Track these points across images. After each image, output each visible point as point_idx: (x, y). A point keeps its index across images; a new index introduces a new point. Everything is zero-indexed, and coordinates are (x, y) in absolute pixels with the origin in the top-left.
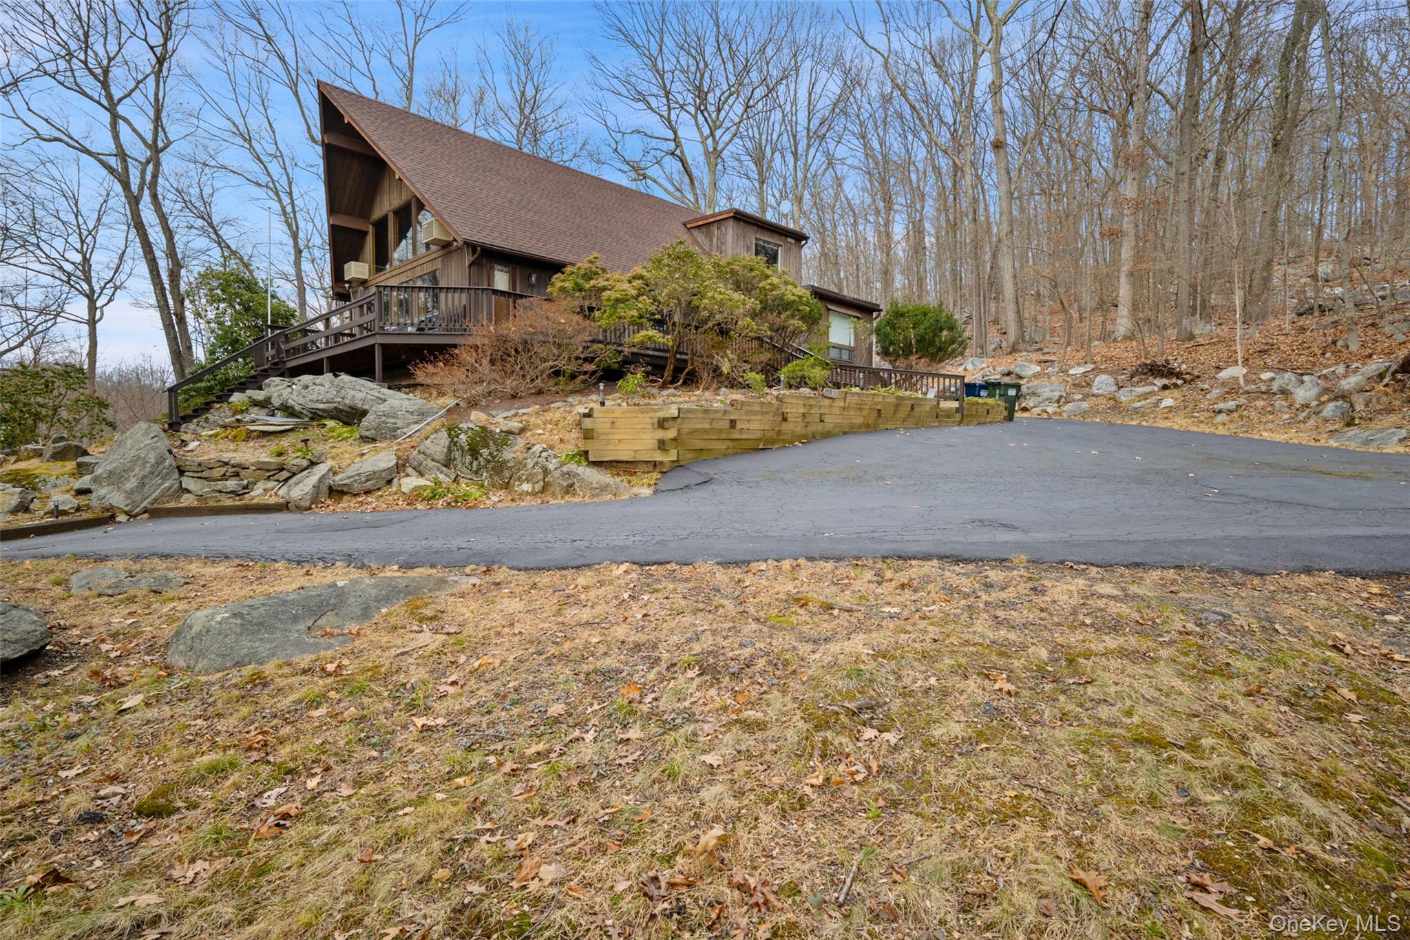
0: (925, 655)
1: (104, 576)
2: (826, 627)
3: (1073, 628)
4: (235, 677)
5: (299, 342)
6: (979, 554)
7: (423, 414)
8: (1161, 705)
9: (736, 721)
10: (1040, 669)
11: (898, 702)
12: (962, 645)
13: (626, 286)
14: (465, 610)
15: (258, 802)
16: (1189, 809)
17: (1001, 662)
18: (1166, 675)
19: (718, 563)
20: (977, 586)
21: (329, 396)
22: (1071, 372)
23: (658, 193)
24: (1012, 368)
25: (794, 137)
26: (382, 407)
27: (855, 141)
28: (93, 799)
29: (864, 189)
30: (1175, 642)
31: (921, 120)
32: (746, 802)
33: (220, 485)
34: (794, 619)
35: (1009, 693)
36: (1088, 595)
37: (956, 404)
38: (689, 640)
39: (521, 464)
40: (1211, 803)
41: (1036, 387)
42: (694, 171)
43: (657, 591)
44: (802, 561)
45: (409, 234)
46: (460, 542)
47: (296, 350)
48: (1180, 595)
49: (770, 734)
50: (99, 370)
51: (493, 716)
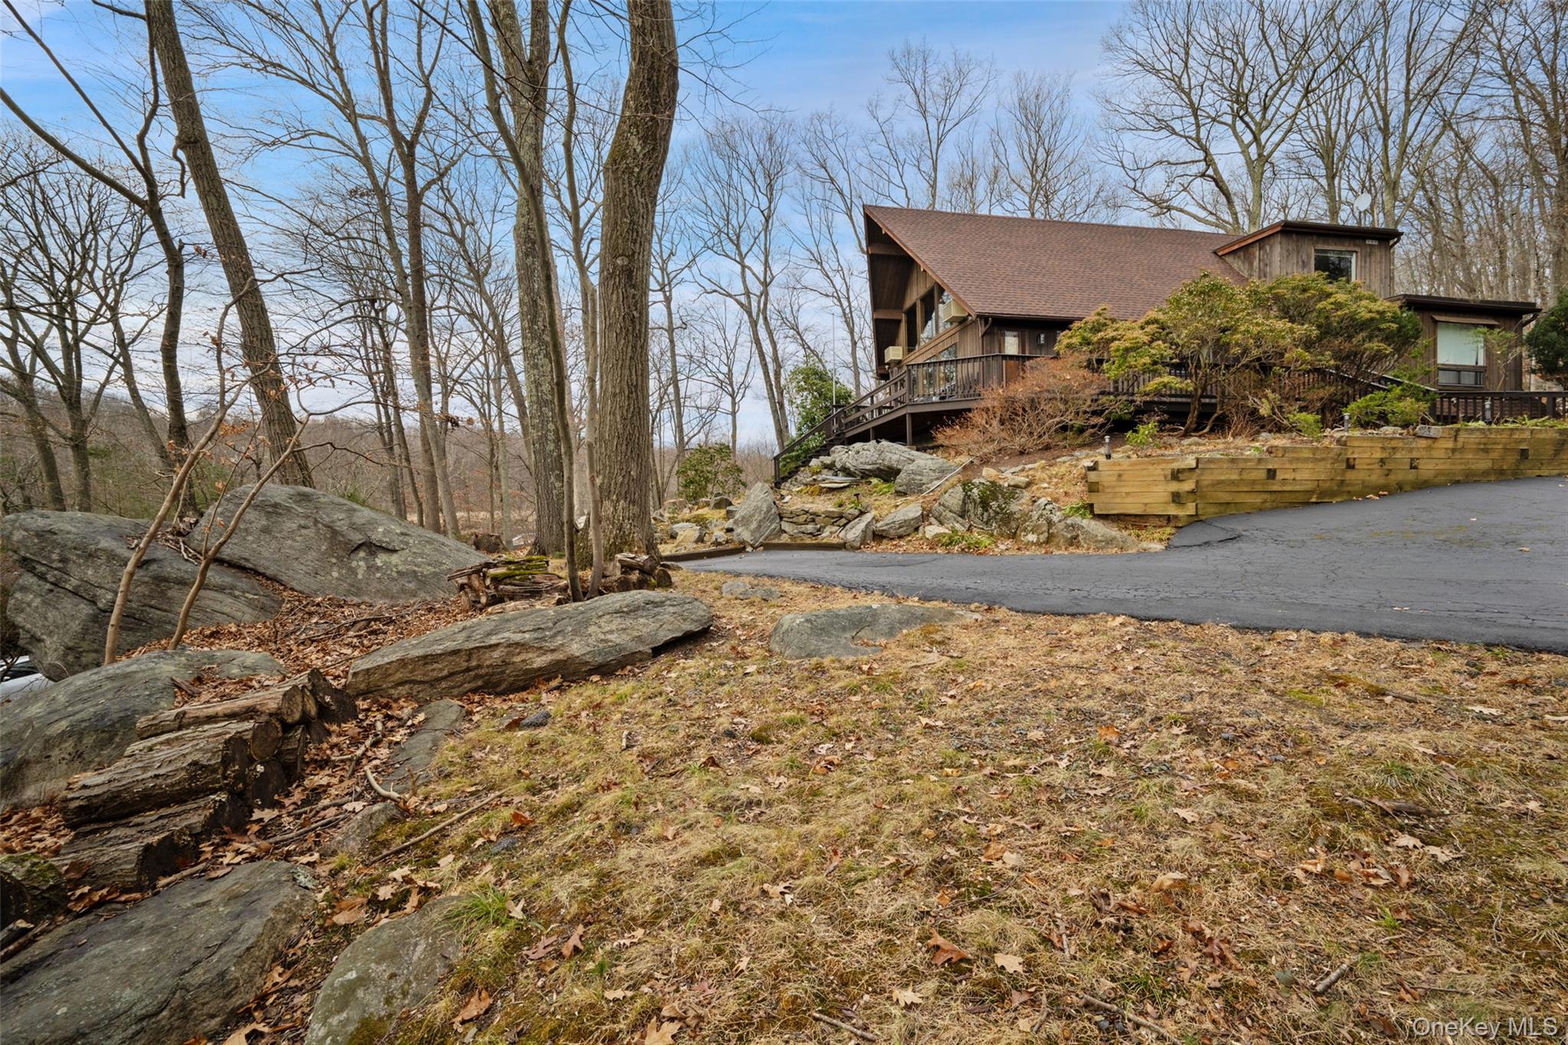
0: (1526, 772)
1: (739, 586)
2: (1368, 712)
4: (808, 663)
5: (854, 416)
7: (943, 471)
9: (1222, 786)
11: (1465, 817)
13: (1138, 333)
14: (967, 640)
15: (815, 749)
19: (1234, 627)
21: (874, 458)
26: (911, 467)
28: (731, 723)
32: (1217, 863)
33: (803, 528)
34: (1323, 698)
38: (1181, 699)
39: (1027, 516)
42: (1233, 188)
43: (1154, 646)
44: (1350, 636)
45: (933, 316)
46: (968, 582)
47: (852, 423)
49: (1261, 807)
50: (737, 446)
51: (981, 728)
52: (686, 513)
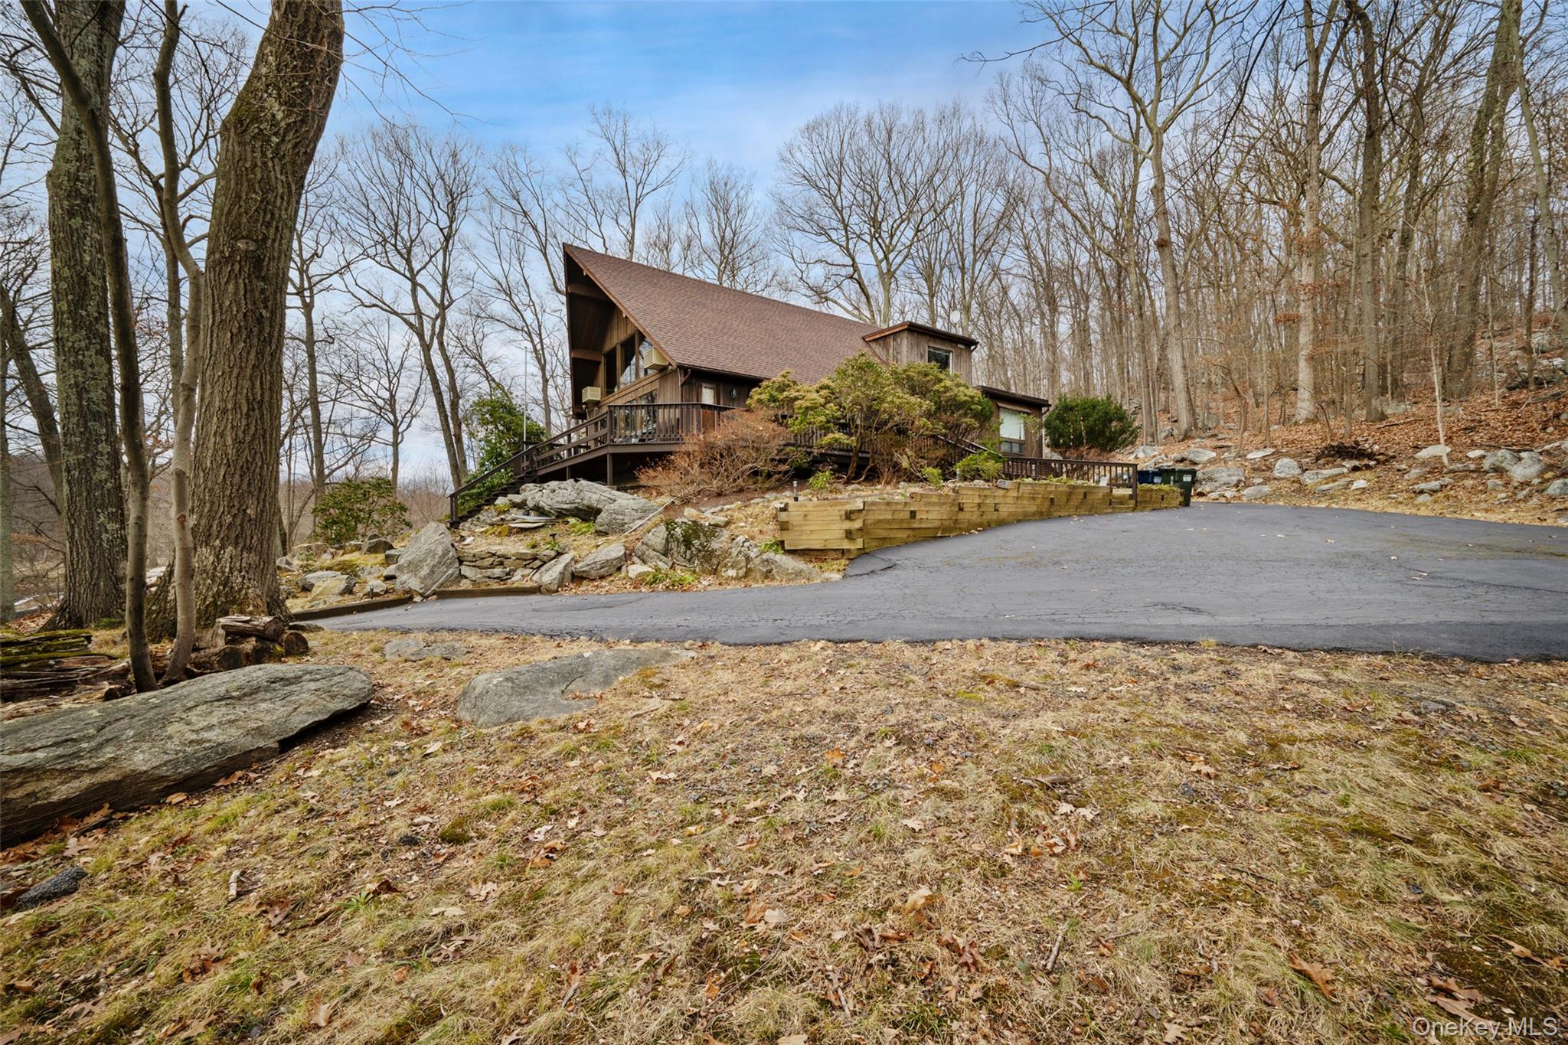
0: (1116, 735)
1: (409, 645)
2: (1013, 704)
3: (1272, 713)
4: (509, 730)
5: (547, 454)
6: (1164, 637)
7: (645, 511)
8: (1381, 796)
9: (934, 789)
10: (1239, 752)
11: (1092, 778)
12: (1154, 726)
13: (815, 395)
14: (686, 680)
15: (530, 837)
16: (1425, 908)
17: (1197, 744)
18: (1383, 765)
19: (906, 642)
20: (1164, 668)
21: (572, 498)
22: (1249, 456)
23: (838, 312)
24: (1185, 454)
25: (962, 254)
26: (612, 506)
27: (1019, 252)
28: (410, 825)
29: (1029, 295)
30: (1390, 730)
31: (1083, 227)
32: (949, 866)
33: (489, 572)
34: (981, 695)
35: (1208, 775)
36: (1286, 681)
37: (1129, 491)
38: (884, 713)
39: (727, 553)
40: (1450, 903)
41: (1212, 472)
42: (871, 291)
43: (851, 666)
44: (985, 641)
45: (634, 361)
46: (679, 620)
47: (544, 461)
48: (1393, 682)
49: (967, 803)
50: (399, 481)
51: (715, 774)
52: (326, 559)
